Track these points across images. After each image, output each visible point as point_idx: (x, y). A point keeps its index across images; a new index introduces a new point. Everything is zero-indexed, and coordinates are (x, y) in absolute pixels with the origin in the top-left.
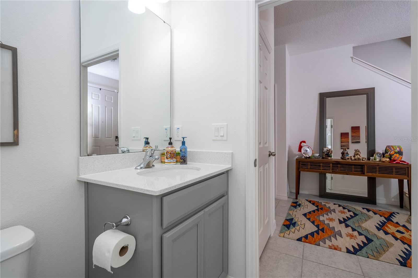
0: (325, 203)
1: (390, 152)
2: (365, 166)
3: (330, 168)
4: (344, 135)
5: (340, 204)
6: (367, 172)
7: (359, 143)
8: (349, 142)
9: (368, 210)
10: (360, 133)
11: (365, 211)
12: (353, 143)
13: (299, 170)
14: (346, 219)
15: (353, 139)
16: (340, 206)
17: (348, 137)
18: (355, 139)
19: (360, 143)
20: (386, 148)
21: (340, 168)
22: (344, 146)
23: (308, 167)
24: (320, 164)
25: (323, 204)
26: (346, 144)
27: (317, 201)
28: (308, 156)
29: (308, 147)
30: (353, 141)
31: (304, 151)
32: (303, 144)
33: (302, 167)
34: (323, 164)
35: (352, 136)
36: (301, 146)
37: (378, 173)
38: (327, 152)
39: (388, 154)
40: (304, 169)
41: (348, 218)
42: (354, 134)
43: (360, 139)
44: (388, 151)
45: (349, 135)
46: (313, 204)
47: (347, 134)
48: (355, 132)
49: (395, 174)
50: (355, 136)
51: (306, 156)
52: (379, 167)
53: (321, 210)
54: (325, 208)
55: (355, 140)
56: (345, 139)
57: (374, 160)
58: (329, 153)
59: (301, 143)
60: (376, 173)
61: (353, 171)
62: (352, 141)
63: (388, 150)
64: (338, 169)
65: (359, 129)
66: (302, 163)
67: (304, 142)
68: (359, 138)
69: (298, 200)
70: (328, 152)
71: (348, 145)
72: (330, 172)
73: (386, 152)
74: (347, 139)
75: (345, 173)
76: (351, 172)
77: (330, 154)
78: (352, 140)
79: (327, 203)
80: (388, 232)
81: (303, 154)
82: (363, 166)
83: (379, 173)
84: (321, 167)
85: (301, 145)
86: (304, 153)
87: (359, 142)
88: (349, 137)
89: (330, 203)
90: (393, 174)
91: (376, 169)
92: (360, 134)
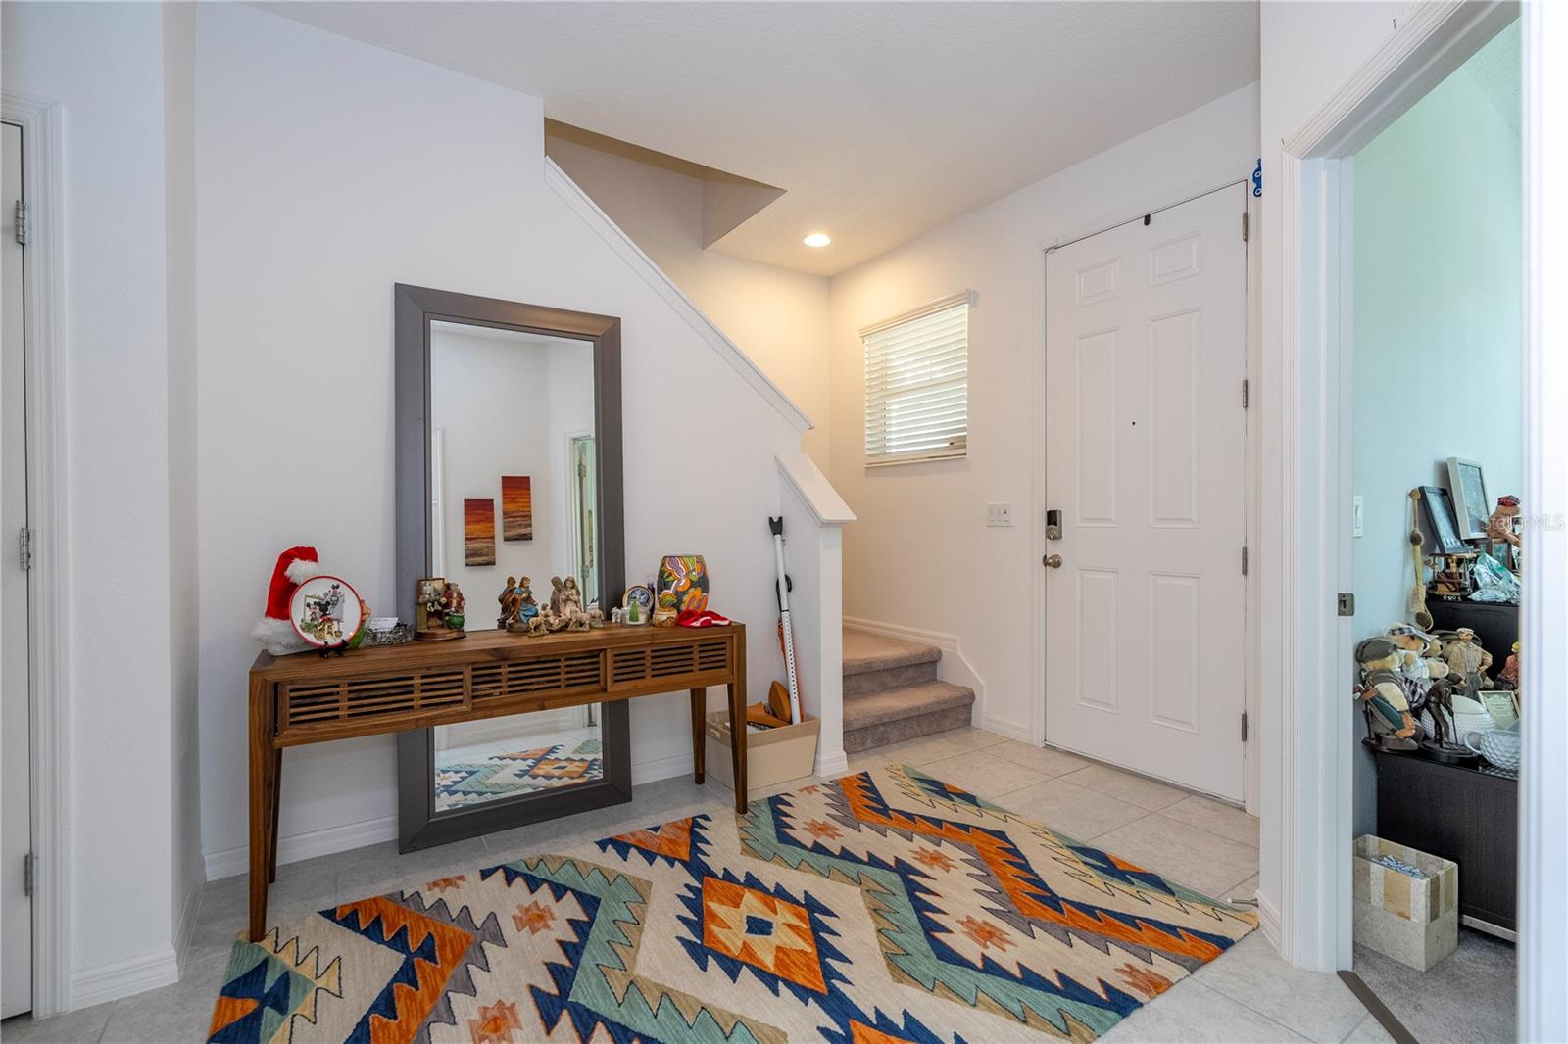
0: (437, 894)
1: (676, 581)
2: (609, 655)
3: (461, 694)
4: (477, 510)
5: (507, 858)
6: (617, 681)
7: (529, 541)
8: (493, 537)
9: (622, 847)
10: (530, 502)
11: (611, 859)
12: (506, 539)
13: (277, 742)
14: (563, 966)
15: (508, 527)
16: (510, 875)
17: (491, 520)
18: (514, 524)
19: (531, 538)
20: (663, 565)
21: (510, 679)
22: (479, 556)
23: (337, 709)
24: (411, 678)
25: (429, 899)
26: (484, 545)
27: (390, 898)
28: (333, 641)
29: (336, 583)
30: (508, 534)
31: (309, 612)
32: (298, 569)
33: (293, 715)
34: (423, 677)
35: (506, 514)
36: (287, 579)
37: (648, 677)
38: (440, 604)
39: (671, 591)
40: (307, 725)
41: (570, 948)
42: (512, 507)
43: (530, 525)
44: (671, 578)
45: (492, 510)
46: (374, 932)
47: (488, 505)
48: (513, 499)
49: (700, 670)
50: (516, 512)
51: (322, 643)
52: (652, 651)
53: (428, 964)
54: (449, 935)
55: (515, 527)
56: (482, 526)
57: (631, 619)
58: (447, 605)
59: (286, 559)
60: (644, 677)
61: (563, 683)
62: (505, 531)
63: (670, 575)
64: (500, 687)
65: (529, 489)
66: (292, 691)
67: (309, 554)
68: (528, 522)
69: (267, 945)
70: (444, 600)
71: (492, 551)
72: (462, 713)
73: (663, 582)
74: (490, 525)
75: (529, 701)
76: (554, 692)
77: (457, 612)
78: (506, 527)
79: (448, 882)
80: (730, 955)
81: (304, 634)
82: (598, 656)
83: (653, 676)
84: (417, 695)
85: (288, 573)
86: (307, 627)
87: (528, 537)
88: (493, 518)
89: (461, 878)
90: (692, 671)
91: (643, 658)
92: (530, 507)
